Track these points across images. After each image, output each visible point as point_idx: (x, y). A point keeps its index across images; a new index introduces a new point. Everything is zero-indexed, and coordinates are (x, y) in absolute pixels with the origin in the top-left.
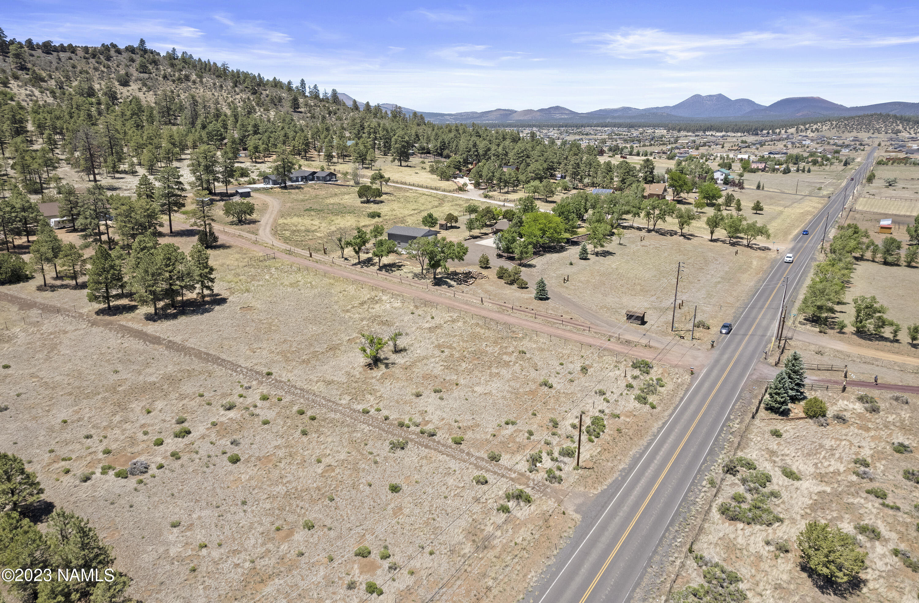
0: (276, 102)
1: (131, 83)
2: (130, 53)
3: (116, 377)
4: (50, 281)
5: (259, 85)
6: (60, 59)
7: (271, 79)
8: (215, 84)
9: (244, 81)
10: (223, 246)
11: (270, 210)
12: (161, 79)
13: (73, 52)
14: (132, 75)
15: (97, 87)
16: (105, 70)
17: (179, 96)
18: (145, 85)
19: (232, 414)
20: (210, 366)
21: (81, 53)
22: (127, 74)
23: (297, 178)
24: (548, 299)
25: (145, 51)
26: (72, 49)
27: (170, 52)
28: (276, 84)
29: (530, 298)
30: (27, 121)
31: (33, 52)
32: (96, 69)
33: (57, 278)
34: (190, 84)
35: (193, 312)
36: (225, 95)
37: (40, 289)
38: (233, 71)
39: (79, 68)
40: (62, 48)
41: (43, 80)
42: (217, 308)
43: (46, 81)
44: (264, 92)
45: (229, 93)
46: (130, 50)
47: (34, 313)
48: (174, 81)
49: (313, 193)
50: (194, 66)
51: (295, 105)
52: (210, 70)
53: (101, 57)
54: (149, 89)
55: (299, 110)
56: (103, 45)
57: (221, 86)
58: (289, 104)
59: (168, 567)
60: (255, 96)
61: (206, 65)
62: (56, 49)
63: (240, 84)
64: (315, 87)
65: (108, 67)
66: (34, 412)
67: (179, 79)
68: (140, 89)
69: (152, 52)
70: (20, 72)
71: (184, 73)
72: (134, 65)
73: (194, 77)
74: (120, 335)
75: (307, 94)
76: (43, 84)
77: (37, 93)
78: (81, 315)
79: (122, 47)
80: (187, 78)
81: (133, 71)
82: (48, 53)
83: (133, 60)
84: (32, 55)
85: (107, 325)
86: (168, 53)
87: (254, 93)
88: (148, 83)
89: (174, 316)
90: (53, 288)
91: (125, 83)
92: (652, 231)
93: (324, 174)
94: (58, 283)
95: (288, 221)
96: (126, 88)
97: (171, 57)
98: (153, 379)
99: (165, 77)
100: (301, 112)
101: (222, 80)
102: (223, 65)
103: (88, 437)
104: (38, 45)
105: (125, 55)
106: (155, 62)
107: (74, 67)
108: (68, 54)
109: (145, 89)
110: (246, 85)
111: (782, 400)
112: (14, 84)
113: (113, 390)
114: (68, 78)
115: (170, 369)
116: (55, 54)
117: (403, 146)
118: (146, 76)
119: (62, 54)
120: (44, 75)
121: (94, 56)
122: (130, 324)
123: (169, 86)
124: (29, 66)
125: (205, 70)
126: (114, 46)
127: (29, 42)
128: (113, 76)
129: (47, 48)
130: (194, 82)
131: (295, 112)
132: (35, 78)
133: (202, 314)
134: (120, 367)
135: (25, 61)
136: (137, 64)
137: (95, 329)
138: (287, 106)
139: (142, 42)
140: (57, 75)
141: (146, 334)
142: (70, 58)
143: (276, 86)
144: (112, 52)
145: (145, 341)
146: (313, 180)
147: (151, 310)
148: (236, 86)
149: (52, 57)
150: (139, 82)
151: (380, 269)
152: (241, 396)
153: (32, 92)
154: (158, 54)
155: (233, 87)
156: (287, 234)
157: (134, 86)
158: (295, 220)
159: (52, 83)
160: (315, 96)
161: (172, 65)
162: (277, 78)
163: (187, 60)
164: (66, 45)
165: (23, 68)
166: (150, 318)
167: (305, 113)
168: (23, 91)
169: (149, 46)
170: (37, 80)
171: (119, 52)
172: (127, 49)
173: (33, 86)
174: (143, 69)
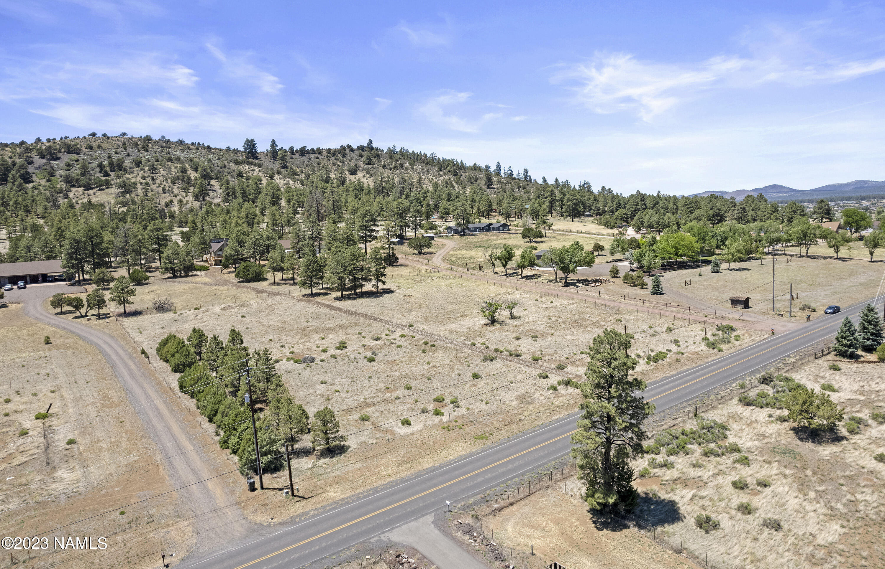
0: (473, 181)
1: (358, 173)
2: (360, 151)
3: (307, 324)
4: (277, 280)
5: (460, 169)
6: (310, 159)
7: (472, 164)
8: (423, 169)
9: (448, 166)
10: (402, 265)
11: (446, 248)
12: (381, 168)
13: (319, 154)
14: (360, 166)
15: (333, 176)
16: (341, 164)
17: (393, 179)
18: (368, 173)
19: (378, 342)
20: (371, 322)
21: (325, 153)
22: (356, 165)
23: (475, 228)
24: (663, 294)
25: (372, 149)
26: (319, 151)
27: (391, 148)
28: (476, 168)
29: (647, 294)
30: (281, 199)
31: (293, 156)
32: (334, 164)
33: (283, 279)
34: (403, 170)
35: (368, 297)
36: (430, 177)
37: (271, 284)
38: (439, 159)
39: (322, 164)
40: (313, 151)
41: (297, 174)
42: (386, 295)
43: (298, 175)
44: (463, 175)
45: (434, 176)
46: (361, 148)
47: (265, 295)
48: (391, 169)
49: (485, 238)
50: (409, 157)
51: (489, 183)
52: (420, 159)
53: (339, 155)
54: (371, 176)
55: (493, 186)
56: (341, 146)
57: (428, 171)
58: (484, 182)
59: (314, 398)
60: (455, 177)
61: (418, 155)
62: (308, 152)
63: (445, 169)
64: (510, 168)
65: (343, 162)
66: (254, 336)
67: (395, 167)
68: (364, 176)
69: (377, 149)
70: (282, 170)
71: (399, 163)
72: (362, 159)
73: (407, 165)
74: (315, 306)
75: (502, 174)
76: (297, 177)
77: (291, 182)
78: (293, 297)
79: (355, 147)
80: (402, 166)
81: (361, 164)
82: (303, 155)
83: (362, 156)
84: (292, 158)
85: (308, 301)
86: (389, 148)
87: (455, 175)
88: (371, 172)
89: (355, 298)
90: (278, 284)
91: (353, 172)
92: (803, 256)
93: (498, 225)
94: (283, 282)
95: (458, 252)
96: (354, 176)
97: (391, 153)
98: (331, 326)
99: (384, 166)
100: (494, 188)
101: (429, 166)
102: (432, 155)
103: (282, 346)
104: (297, 150)
105: (357, 153)
106: (378, 156)
107: (319, 163)
108: (316, 155)
109: (368, 176)
110: (448, 169)
111: (848, 343)
112: (277, 178)
113: (304, 329)
114: (313, 171)
115: (344, 322)
116: (307, 155)
117: (574, 204)
118: (370, 166)
119: (312, 156)
120: (298, 170)
121: (334, 155)
122: (323, 302)
123: (387, 173)
124: (289, 165)
125: (417, 160)
126: (349, 146)
127: (292, 148)
128: (346, 168)
129: (303, 152)
130: (407, 169)
131: (489, 188)
132: (292, 172)
133: (375, 297)
134: (310, 320)
135: (287, 162)
136: (364, 159)
137: (299, 303)
138: (482, 183)
139: (370, 142)
140: (307, 170)
141: (333, 306)
142: (317, 158)
143: (475, 170)
144: (348, 151)
145: (331, 309)
146: (489, 230)
147: (339, 294)
148: (441, 170)
149: (305, 159)
150: (364, 171)
151: (522, 278)
152: (387, 335)
153: (288, 181)
154: (382, 151)
155: (438, 171)
156: (453, 259)
157: (360, 175)
158: (463, 252)
159: (303, 176)
160: (510, 175)
161: (391, 157)
162: (477, 164)
163: (403, 154)
164: (315, 148)
165: (285, 167)
166: (338, 299)
167: (498, 189)
168: (282, 182)
169: (374, 145)
170: (293, 174)
171: (352, 150)
172: (358, 148)
173: (289, 178)
174: (369, 161)
